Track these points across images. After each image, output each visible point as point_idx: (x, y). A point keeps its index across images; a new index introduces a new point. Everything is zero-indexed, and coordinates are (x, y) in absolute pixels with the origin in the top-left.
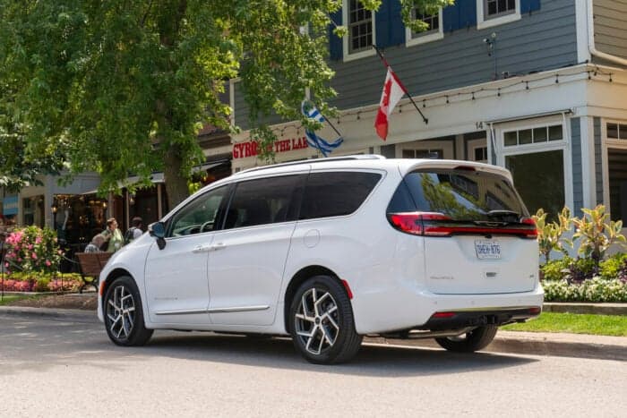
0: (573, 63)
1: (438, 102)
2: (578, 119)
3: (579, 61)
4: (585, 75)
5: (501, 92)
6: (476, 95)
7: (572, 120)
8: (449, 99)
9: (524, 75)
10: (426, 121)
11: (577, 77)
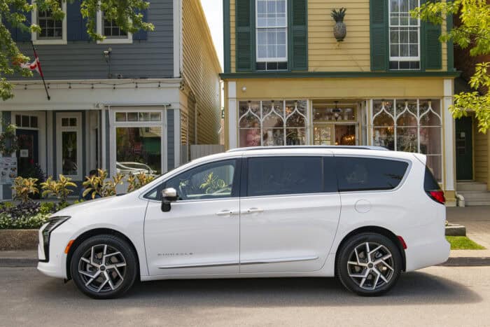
0: (171, 77)
1: (62, 86)
2: (173, 110)
3: (175, 76)
4: (179, 85)
5: (116, 87)
6: (95, 86)
7: (168, 111)
8: (71, 86)
9: (136, 79)
10: (49, 98)
11: (174, 85)
